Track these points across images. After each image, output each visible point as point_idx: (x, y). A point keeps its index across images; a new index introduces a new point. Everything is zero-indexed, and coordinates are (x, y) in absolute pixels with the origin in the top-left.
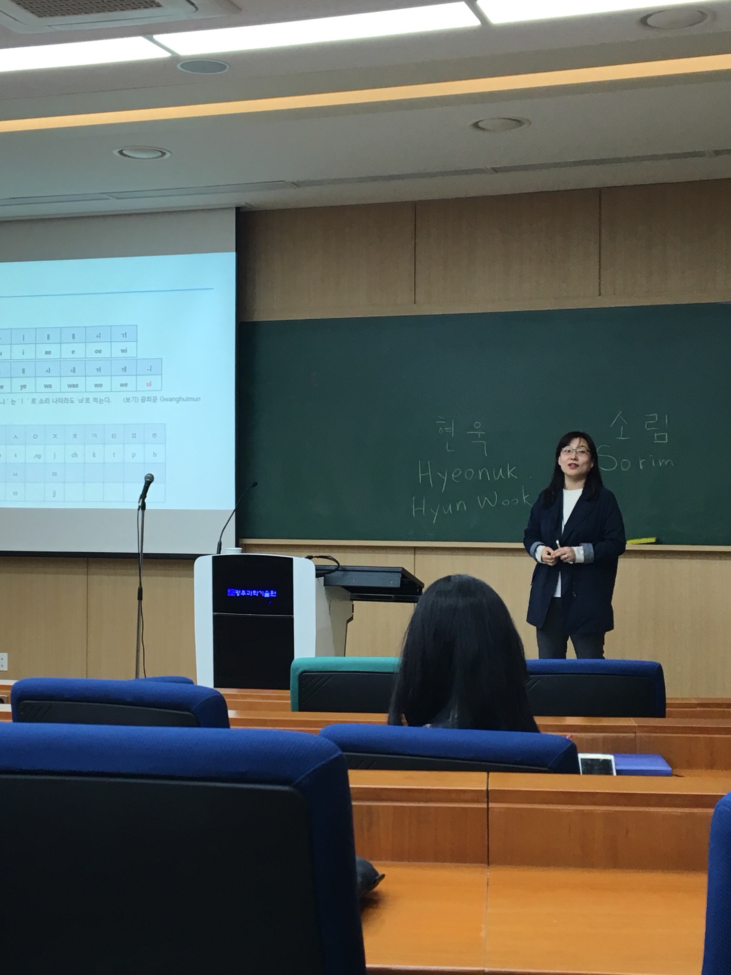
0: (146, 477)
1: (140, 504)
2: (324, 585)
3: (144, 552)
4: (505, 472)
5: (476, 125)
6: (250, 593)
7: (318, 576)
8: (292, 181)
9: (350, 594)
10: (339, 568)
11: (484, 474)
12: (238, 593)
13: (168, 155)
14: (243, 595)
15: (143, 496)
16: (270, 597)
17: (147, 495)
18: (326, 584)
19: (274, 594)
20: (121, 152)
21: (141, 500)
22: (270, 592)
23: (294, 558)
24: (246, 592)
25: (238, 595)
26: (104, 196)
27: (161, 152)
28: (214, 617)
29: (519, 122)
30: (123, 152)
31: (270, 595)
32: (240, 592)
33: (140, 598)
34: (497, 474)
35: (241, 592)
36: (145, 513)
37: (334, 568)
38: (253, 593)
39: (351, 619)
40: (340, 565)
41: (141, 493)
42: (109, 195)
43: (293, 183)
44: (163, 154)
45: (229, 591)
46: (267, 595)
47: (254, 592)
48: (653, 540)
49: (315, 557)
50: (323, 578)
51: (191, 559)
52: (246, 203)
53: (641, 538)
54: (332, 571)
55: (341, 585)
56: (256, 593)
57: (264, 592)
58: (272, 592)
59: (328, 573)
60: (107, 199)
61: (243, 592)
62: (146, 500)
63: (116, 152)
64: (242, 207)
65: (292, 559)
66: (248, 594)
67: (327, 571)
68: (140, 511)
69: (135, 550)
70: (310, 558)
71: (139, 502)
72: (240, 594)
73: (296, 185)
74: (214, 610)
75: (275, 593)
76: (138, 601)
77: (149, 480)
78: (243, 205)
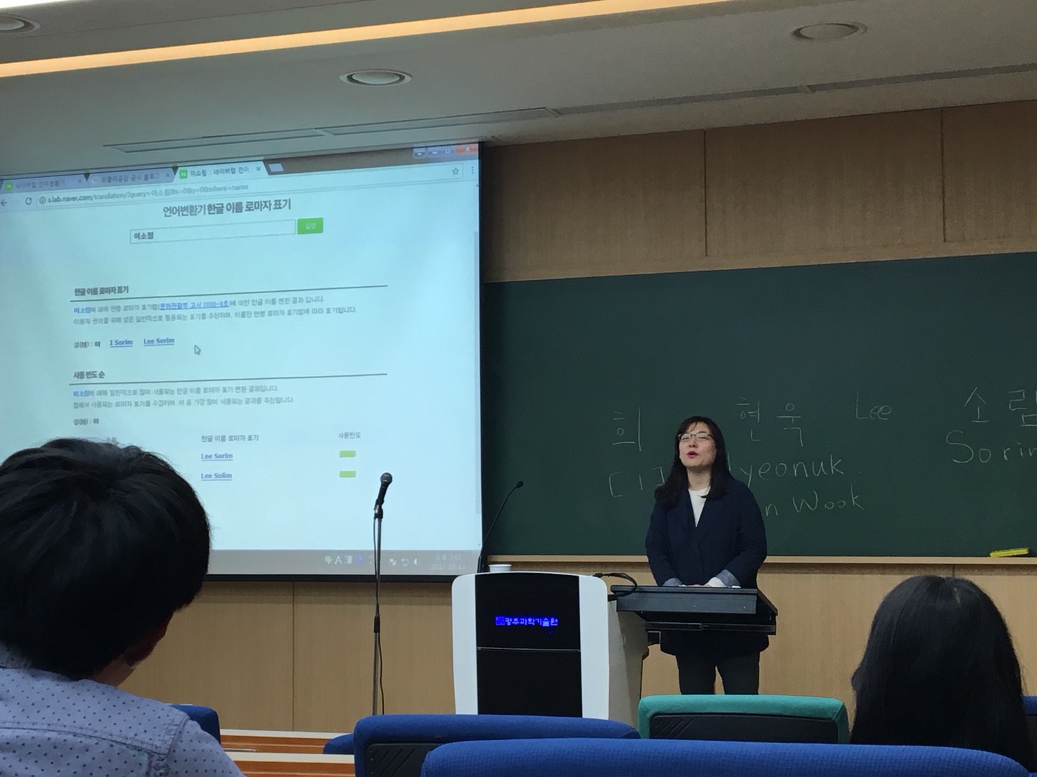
0: (383, 478)
1: (377, 511)
2: (617, 611)
3: (381, 574)
4: (827, 467)
5: (797, 34)
6: (524, 621)
7: (610, 598)
8: (553, 108)
9: (644, 622)
10: (636, 589)
11: (800, 469)
12: (508, 621)
13: (407, 79)
14: (516, 623)
15: (380, 501)
16: (550, 626)
17: (385, 499)
18: (620, 609)
19: (555, 623)
20: (350, 78)
21: (378, 506)
22: (550, 620)
23: (580, 576)
24: (519, 621)
25: (509, 624)
26: (320, 132)
27: (400, 76)
28: (478, 652)
29: (853, 28)
30: (354, 77)
31: (550, 623)
32: (511, 620)
33: (377, 629)
34: (817, 469)
35: (513, 621)
36: (382, 523)
37: (629, 589)
38: (528, 622)
39: (647, 654)
40: (638, 585)
41: (377, 498)
42: (326, 131)
43: (555, 110)
44: (402, 78)
45: (497, 619)
46: (546, 624)
47: (530, 620)
48: (1025, 551)
49: (605, 575)
50: (616, 601)
51: (449, 580)
52: (493, 137)
53: (1008, 549)
54: (627, 593)
55: (635, 610)
56: (532, 622)
57: (543, 620)
58: (552, 621)
59: (622, 595)
60: (322, 135)
62: (383, 507)
63: (344, 78)
64: (488, 142)
65: (577, 578)
66: (522, 623)
67: (620, 593)
68: (377, 520)
69: (371, 571)
70: (599, 576)
71: (375, 509)
72: (511, 622)
73: (559, 112)
74: (478, 645)
75: (556, 621)
76: (374, 634)
77: (386, 481)
78: (489, 137)
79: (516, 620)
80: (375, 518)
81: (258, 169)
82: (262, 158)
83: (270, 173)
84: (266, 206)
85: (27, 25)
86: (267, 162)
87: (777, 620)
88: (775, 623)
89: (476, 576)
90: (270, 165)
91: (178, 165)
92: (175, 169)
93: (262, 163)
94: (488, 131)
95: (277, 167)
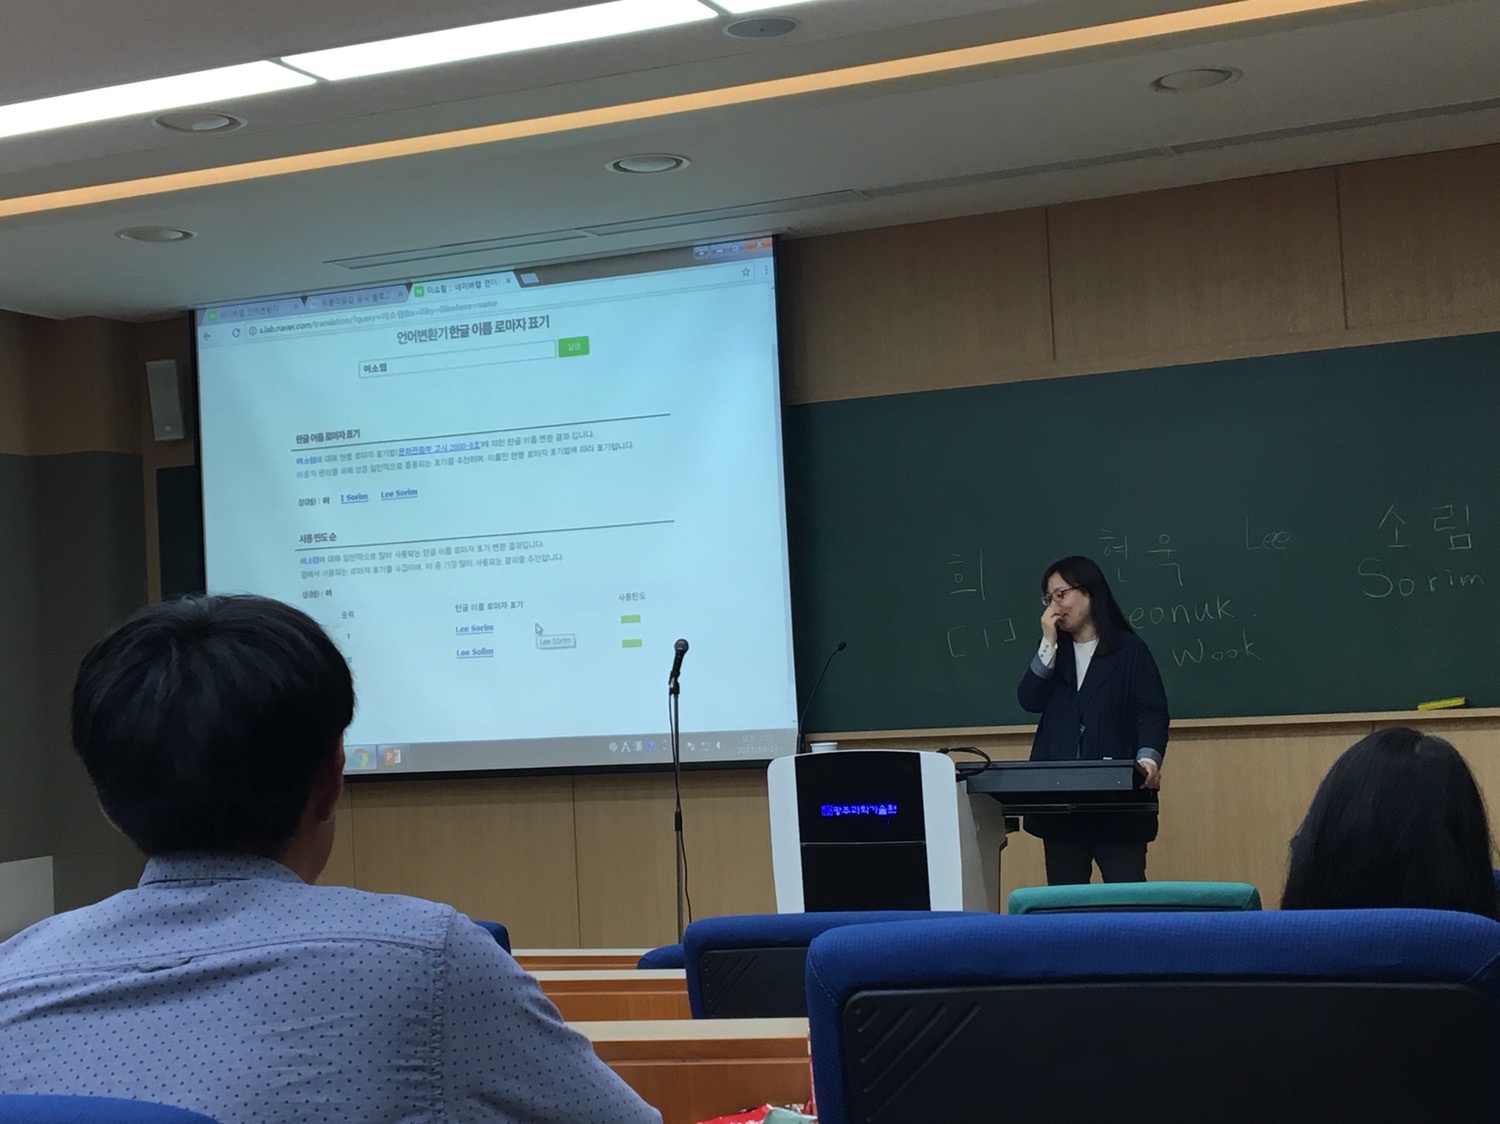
0: (677, 645)
1: (672, 686)
2: (968, 793)
3: (681, 761)
4: (1213, 611)
5: (1158, 84)
6: (856, 810)
7: (959, 778)
8: (861, 190)
9: (1000, 805)
10: (989, 766)
11: (1180, 613)
12: (837, 811)
13: (686, 163)
14: (847, 813)
15: (675, 673)
16: (888, 814)
17: (681, 670)
18: (971, 791)
19: (893, 810)
20: (617, 166)
21: (673, 679)
23: (922, 753)
24: (851, 809)
25: (838, 814)
26: (581, 232)
27: (676, 160)
28: (802, 848)
29: (1226, 74)
30: (621, 165)
31: (887, 811)
32: (840, 809)
33: (679, 826)
34: (1200, 613)
35: (843, 809)
36: (679, 699)
37: (982, 766)
38: (861, 810)
39: (1005, 844)
40: (990, 761)
41: (671, 669)
42: (589, 231)
43: (863, 192)
44: (679, 163)
45: (823, 808)
46: (883, 812)
47: (863, 807)
49: (952, 750)
50: (965, 781)
51: (763, 765)
52: (789, 228)
53: (1440, 698)
54: (979, 771)
55: (989, 791)
56: (866, 810)
57: (879, 807)
58: (890, 808)
59: (972, 774)
60: (584, 237)
61: (846, 810)
62: (679, 680)
63: (609, 167)
64: (783, 234)
65: (918, 754)
66: (853, 812)
67: (969, 772)
68: (673, 696)
70: (945, 751)
71: (670, 683)
72: (841, 812)
73: (868, 194)
74: (801, 841)
75: (895, 808)
76: (675, 832)
77: (682, 649)
78: (785, 230)
79: (846, 808)
80: (670, 694)
81: (508, 281)
82: (513, 268)
83: (523, 285)
84: (519, 325)
85: (233, 122)
86: (518, 272)
87: (1159, 797)
88: (1157, 801)
89: (796, 758)
90: (522, 276)
91: (412, 280)
92: (409, 286)
93: (512, 273)
94: (785, 222)
95: (531, 277)
